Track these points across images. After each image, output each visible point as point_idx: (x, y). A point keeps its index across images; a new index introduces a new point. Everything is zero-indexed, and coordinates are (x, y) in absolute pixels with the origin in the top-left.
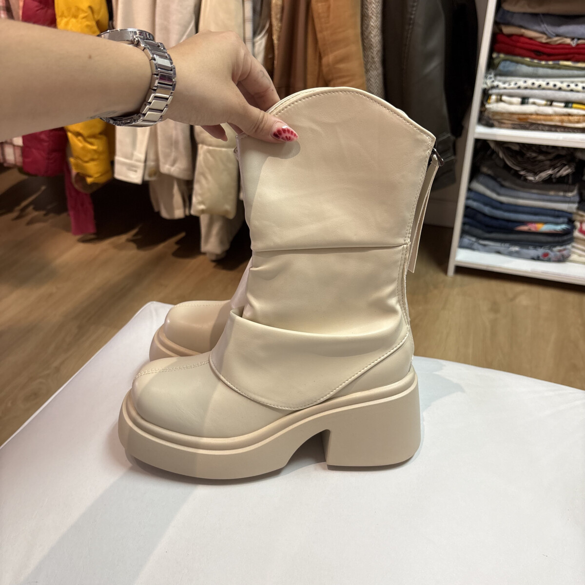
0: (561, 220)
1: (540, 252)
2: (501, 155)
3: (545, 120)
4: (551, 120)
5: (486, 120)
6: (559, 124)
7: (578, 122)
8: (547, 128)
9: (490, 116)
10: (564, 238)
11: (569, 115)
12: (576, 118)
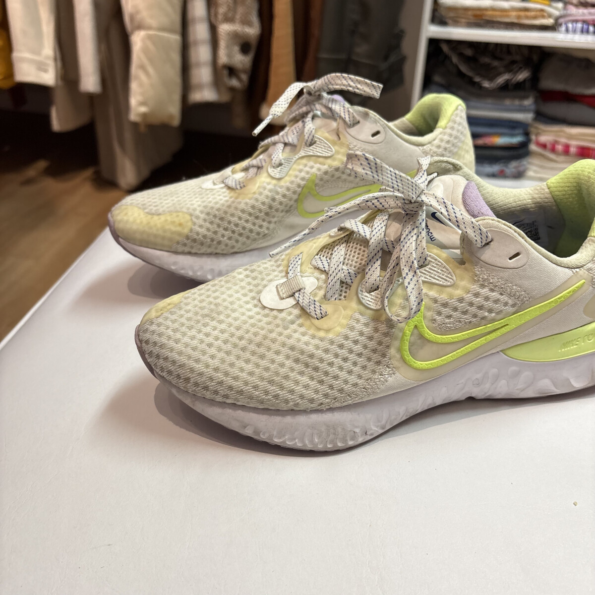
0: (517, 131)
1: (496, 168)
2: (455, 59)
3: (501, 16)
4: (508, 16)
5: (438, 18)
6: (515, 21)
7: (535, 18)
8: (502, 26)
9: (443, 12)
10: (519, 152)
11: (526, 10)
12: (532, 14)
